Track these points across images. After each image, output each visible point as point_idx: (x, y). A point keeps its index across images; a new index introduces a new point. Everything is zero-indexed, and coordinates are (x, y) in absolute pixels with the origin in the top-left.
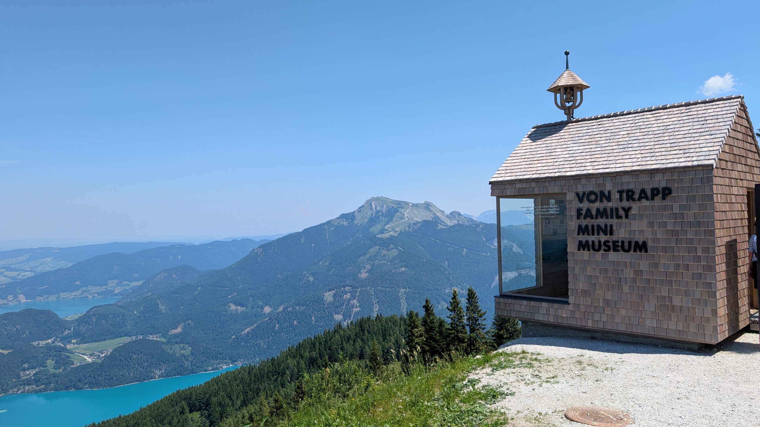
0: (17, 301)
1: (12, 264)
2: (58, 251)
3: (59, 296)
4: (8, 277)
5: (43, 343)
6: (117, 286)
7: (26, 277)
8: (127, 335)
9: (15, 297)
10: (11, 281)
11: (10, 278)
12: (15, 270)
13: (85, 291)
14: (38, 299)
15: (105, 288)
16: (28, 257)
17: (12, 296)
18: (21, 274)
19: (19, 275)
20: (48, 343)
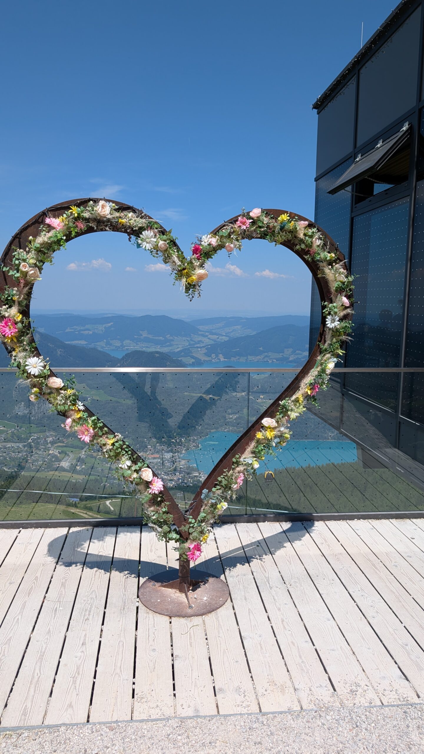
0: (218, 359)
1: (213, 329)
2: (245, 320)
3: (247, 358)
4: (211, 339)
6: (291, 355)
7: (223, 341)
9: (217, 356)
10: (213, 342)
11: (213, 340)
12: (216, 334)
13: (266, 356)
14: (233, 359)
15: (282, 355)
16: (223, 324)
17: (214, 355)
19: (218, 338)
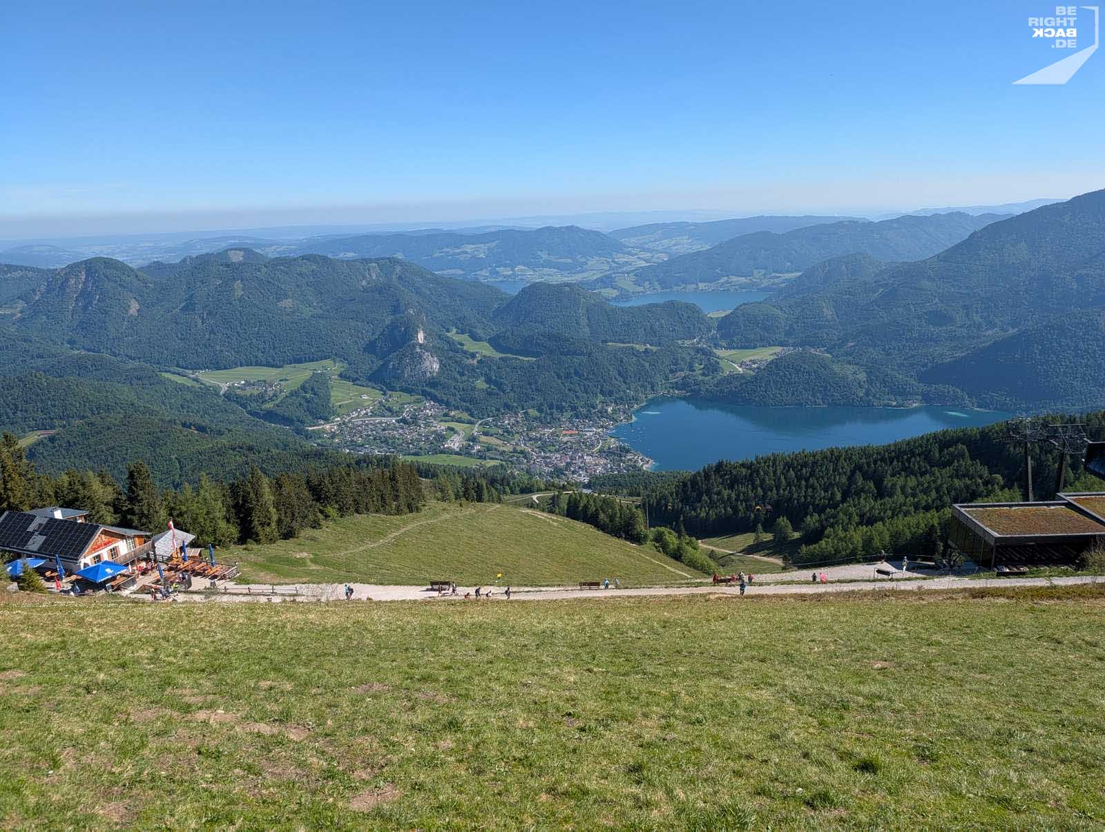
0: (654, 290)
1: (644, 243)
2: (692, 227)
3: (698, 286)
4: (643, 259)
5: (687, 343)
6: (765, 278)
7: (661, 261)
8: (781, 344)
10: (645, 264)
11: (645, 260)
12: (649, 250)
14: (676, 288)
15: (750, 280)
16: (660, 235)
17: (648, 282)
18: (656, 256)
19: (653, 257)
20: (693, 344)
